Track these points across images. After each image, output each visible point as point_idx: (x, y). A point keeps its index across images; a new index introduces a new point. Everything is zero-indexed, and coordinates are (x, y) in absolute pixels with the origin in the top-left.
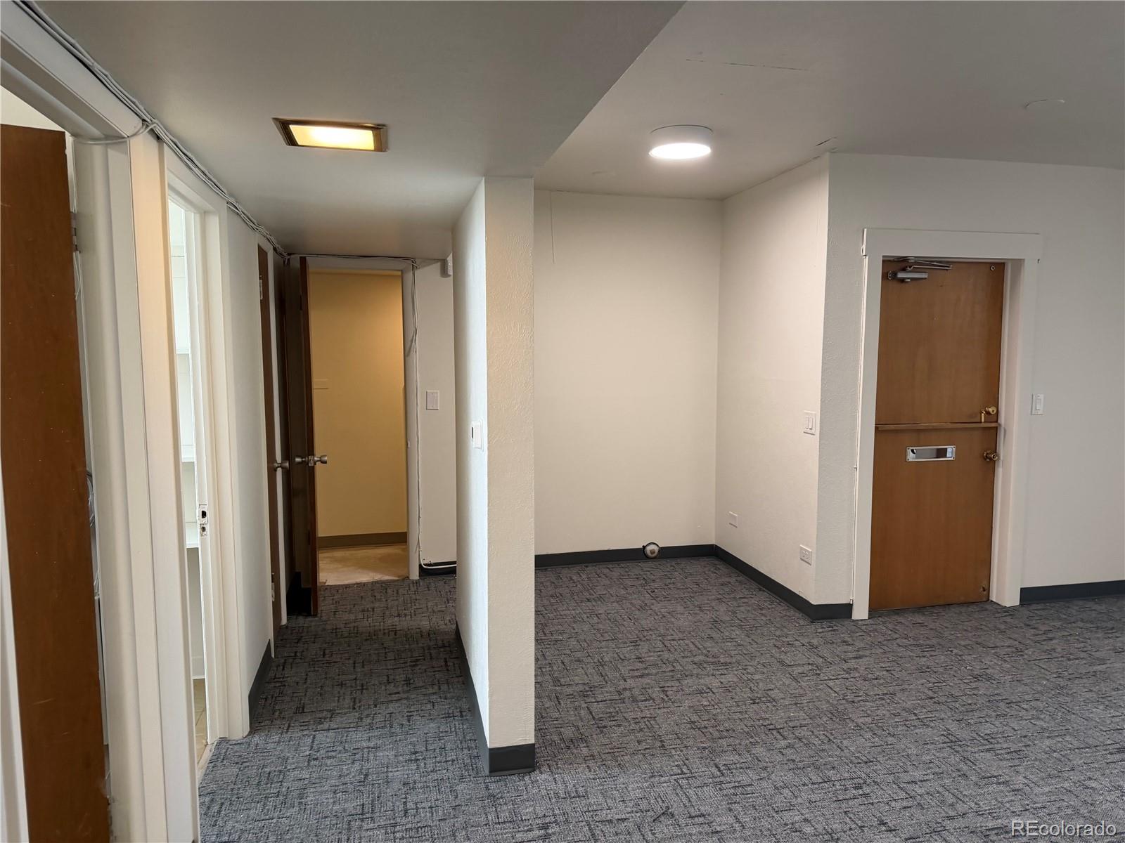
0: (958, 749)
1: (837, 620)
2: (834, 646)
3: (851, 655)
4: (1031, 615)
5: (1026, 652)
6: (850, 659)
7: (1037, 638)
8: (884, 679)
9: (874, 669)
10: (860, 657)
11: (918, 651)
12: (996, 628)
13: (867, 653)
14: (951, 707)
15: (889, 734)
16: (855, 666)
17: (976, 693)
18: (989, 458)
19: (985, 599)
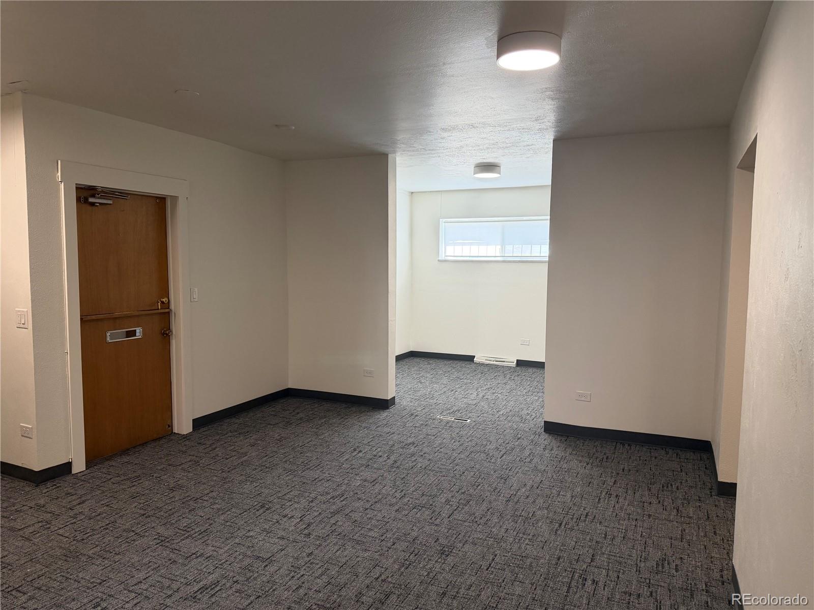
0: (167, 544)
1: (60, 478)
2: (60, 500)
3: (75, 503)
4: (201, 436)
5: (201, 462)
6: (75, 506)
7: (206, 451)
8: (105, 513)
9: (96, 508)
10: (83, 502)
11: (128, 483)
12: (180, 451)
13: (89, 497)
14: (158, 516)
15: (115, 554)
16: (80, 511)
17: (173, 500)
18: (166, 334)
19: (170, 433)
